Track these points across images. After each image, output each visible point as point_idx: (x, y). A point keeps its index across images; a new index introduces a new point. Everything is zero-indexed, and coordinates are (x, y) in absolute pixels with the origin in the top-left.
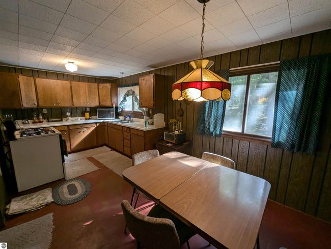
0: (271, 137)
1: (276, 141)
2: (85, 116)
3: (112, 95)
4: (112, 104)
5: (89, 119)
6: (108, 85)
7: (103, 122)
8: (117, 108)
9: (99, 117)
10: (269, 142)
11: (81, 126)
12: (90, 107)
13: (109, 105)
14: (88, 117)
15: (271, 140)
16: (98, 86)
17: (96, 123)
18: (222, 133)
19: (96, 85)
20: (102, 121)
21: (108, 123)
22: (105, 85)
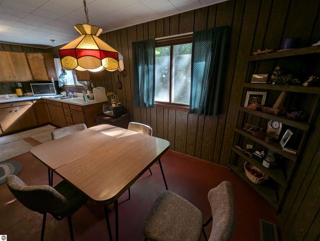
0: (189, 104)
1: (192, 108)
2: (16, 93)
3: (48, 67)
4: (50, 78)
5: (23, 96)
6: (40, 55)
7: (42, 99)
8: (57, 82)
9: (35, 94)
10: (188, 109)
11: (11, 104)
12: (22, 83)
13: (46, 79)
14: (21, 94)
15: (189, 108)
16: (26, 56)
17: (32, 101)
18: (155, 103)
19: (23, 55)
20: (39, 98)
21: (46, 100)
22: (36, 55)
